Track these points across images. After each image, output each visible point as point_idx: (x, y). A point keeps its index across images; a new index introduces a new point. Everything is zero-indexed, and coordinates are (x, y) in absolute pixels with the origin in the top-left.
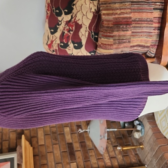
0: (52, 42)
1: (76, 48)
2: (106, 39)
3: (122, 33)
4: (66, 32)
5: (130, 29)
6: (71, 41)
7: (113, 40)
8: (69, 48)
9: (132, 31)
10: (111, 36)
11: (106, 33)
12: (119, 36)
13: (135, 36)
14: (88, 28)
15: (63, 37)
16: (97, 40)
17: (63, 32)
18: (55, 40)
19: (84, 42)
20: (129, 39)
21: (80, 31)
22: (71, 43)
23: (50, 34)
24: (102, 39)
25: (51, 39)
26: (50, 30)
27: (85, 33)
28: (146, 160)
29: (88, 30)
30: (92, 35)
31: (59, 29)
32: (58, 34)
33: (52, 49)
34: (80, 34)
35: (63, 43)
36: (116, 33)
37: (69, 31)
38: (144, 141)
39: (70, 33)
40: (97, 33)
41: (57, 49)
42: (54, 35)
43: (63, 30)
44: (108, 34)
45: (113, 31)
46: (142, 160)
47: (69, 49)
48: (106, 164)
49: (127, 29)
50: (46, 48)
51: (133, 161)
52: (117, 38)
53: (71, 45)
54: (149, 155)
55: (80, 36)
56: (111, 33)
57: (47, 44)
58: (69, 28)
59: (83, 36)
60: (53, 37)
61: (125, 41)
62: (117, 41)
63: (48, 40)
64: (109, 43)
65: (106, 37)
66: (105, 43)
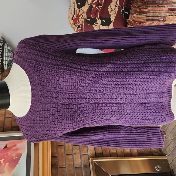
0: (78, 16)
1: (103, 24)
2: (138, 16)
3: (157, 9)
4: (94, 6)
5: (167, 5)
6: (98, 16)
7: (146, 17)
8: (96, 24)
9: (169, 7)
10: (144, 11)
11: (139, 9)
12: (154, 12)
13: (171, 13)
14: (118, 3)
15: (90, 12)
16: (127, 17)
17: (91, 5)
18: (82, 14)
19: (113, 18)
20: (164, 16)
21: (109, 6)
22: (98, 19)
23: (76, 8)
24: (134, 15)
25: (78, 13)
26: (77, 3)
27: (115, 9)
28: (167, 150)
29: (119, 5)
30: (123, 11)
31: (87, 3)
32: (85, 8)
33: (77, 25)
34: (110, 10)
35: (91, 18)
36: (150, 9)
37: (97, 5)
38: (166, 130)
39: (99, 8)
40: (128, 9)
41: (83, 24)
42: (80, 9)
43: (91, 4)
44: (141, 10)
45: (148, 7)
46: (163, 150)
47: (96, 25)
49: (163, 5)
50: (72, 24)
51: (153, 150)
52: (151, 15)
53: (99, 21)
54: (171, 145)
55: (109, 12)
56: (144, 9)
57: (72, 18)
58: (98, 2)
59: (112, 12)
60: (79, 10)
61: (159, 18)
62: (150, 18)
63: (74, 15)
64: (142, 20)
65: (139, 13)
66: (137, 19)
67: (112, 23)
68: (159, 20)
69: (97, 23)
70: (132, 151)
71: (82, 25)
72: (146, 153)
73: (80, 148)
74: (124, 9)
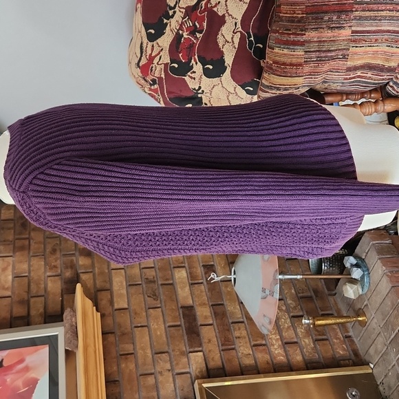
0: (151, 59)
1: (208, 74)
2: (286, 51)
3: (328, 34)
4: (185, 35)
5: (349, 25)
6: (196, 57)
7: (303, 53)
8: (193, 75)
9: (353, 29)
10: (299, 41)
11: (286, 35)
12: (320, 41)
13: (360, 40)
14: (239, 25)
15: (178, 48)
16: (261, 54)
17: (178, 33)
18: (159, 53)
19: (229, 59)
20: (344, 49)
21: (220, 33)
22: (196, 63)
23: (145, 40)
24: (276, 50)
25: (149, 52)
26: (146, 30)
27: (232, 38)
28: (372, 351)
29: (240, 29)
30: (251, 42)
31: (168, 28)
32: (166, 40)
33: (149, 78)
34: (220, 41)
35: (179, 62)
36: (311, 35)
37: (193, 31)
38: (366, 305)
39: (196, 38)
40: (262, 38)
41: (163, 76)
42: (155, 43)
43: (178, 30)
44: (292, 38)
45: (306, 30)
46: (361, 352)
47: (191, 78)
48: (275, 358)
49: (339, 23)
50: (137, 76)
51: (339, 353)
52: (314, 47)
53: (198, 68)
54: (380, 340)
55: (221, 45)
56: (298, 35)
57: (138, 64)
58: (194, 25)
59: (227, 46)
60: (153, 46)
61: (333, 54)
62: (313, 55)
63: (141, 56)
64: (294, 61)
65: (288, 44)
66: (283, 59)
67: (228, 71)
68: (333, 58)
69: (194, 72)
70: (290, 358)
71: (160, 78)
72: (322, 361)
73: (170, 358)
74: (252, 39)
